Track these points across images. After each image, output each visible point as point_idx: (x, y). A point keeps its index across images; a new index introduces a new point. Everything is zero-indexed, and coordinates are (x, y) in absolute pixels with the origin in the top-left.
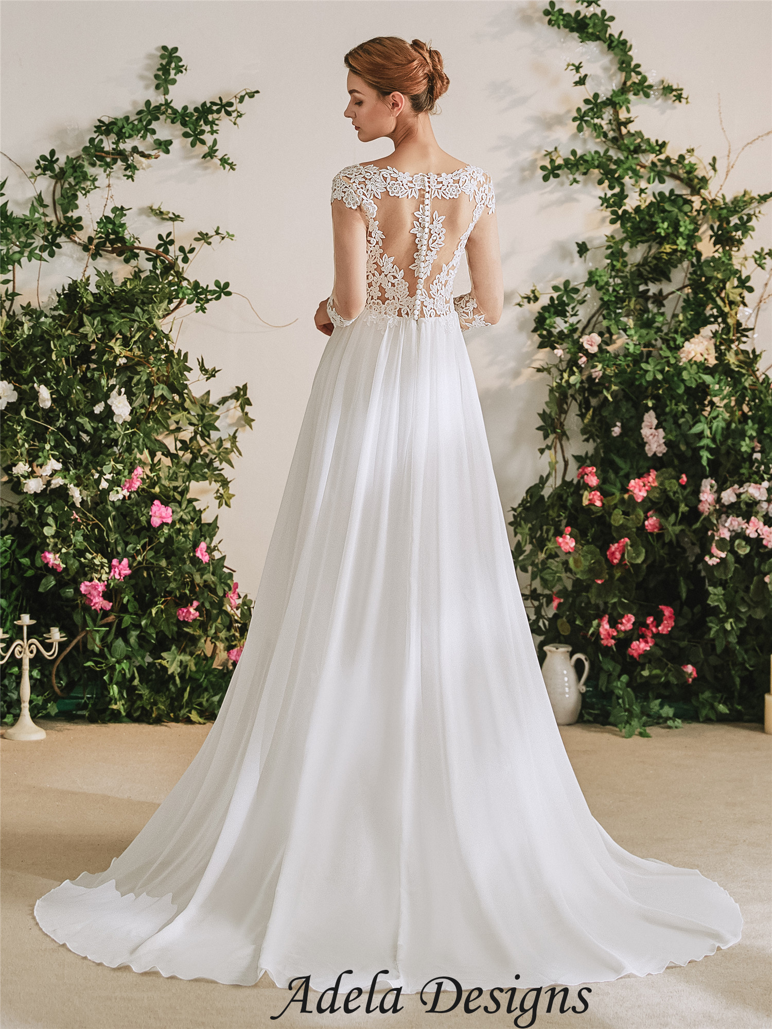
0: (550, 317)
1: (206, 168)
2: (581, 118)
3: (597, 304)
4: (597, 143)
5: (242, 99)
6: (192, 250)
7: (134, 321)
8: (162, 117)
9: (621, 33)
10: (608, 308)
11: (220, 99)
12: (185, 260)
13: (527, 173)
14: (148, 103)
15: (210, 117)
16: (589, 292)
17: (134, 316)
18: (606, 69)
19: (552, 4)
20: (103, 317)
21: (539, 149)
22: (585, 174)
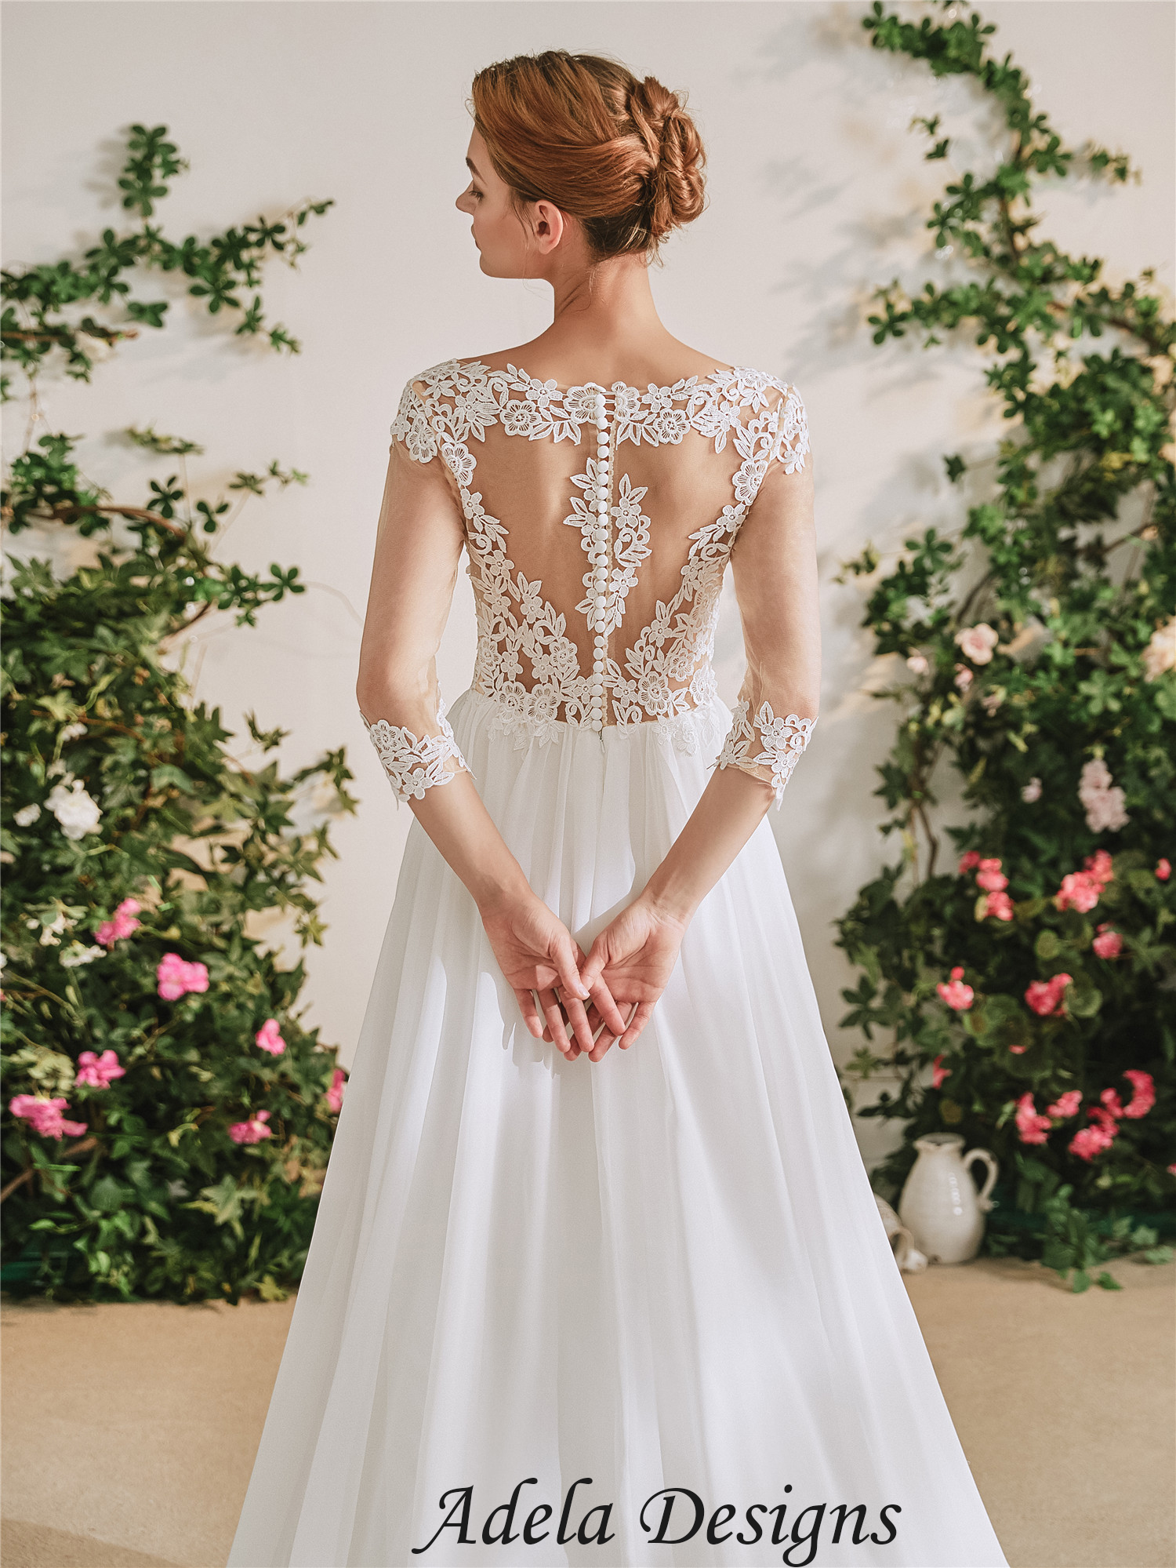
0: (898, 597)
1: (245, 352)
2: (941, 221)
3: (983, 569)
4: (971, 269)
5: (302, 219)
6: (223, 509)
7: (98, 652)
8: (140, 260)
9: (1008, 58)
10: (1005, 576)
11: (262, 220)
12: (210, 527)
13: (841, 331)
14: (108, 235)
15: (245, 255)
16: (968, 547)
17: (95, 644)
18: (983, 127)
19: (878, 7)
20: (29, 648)
21: (862, 284)
22: (951, 326)
